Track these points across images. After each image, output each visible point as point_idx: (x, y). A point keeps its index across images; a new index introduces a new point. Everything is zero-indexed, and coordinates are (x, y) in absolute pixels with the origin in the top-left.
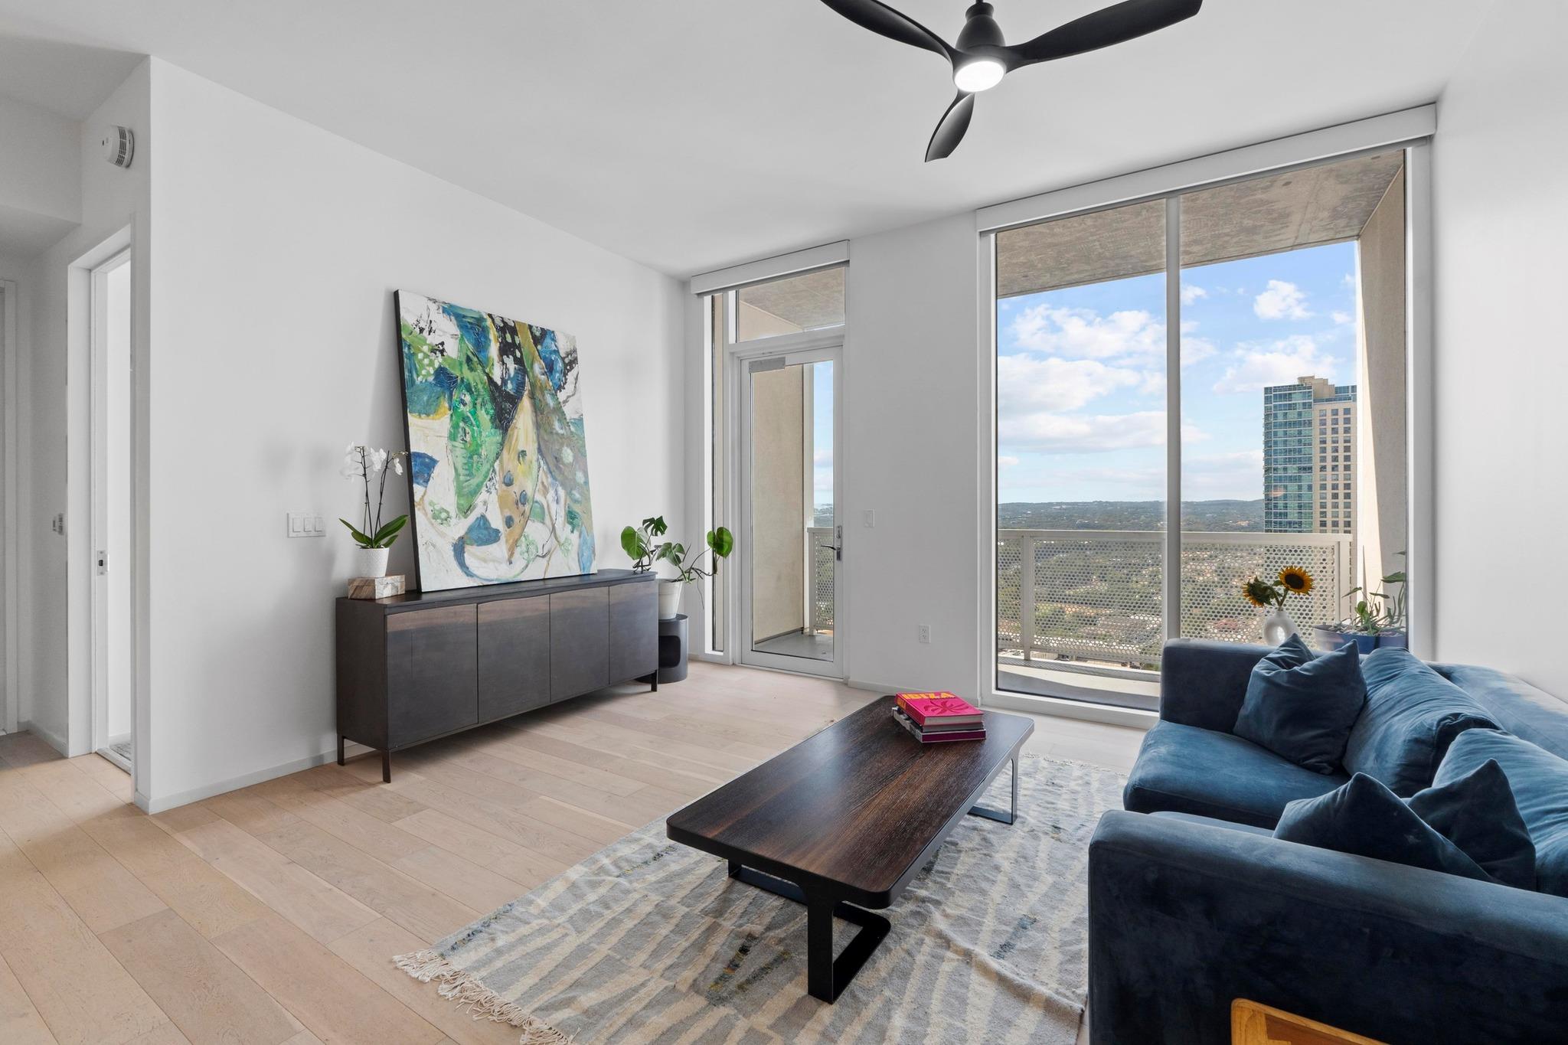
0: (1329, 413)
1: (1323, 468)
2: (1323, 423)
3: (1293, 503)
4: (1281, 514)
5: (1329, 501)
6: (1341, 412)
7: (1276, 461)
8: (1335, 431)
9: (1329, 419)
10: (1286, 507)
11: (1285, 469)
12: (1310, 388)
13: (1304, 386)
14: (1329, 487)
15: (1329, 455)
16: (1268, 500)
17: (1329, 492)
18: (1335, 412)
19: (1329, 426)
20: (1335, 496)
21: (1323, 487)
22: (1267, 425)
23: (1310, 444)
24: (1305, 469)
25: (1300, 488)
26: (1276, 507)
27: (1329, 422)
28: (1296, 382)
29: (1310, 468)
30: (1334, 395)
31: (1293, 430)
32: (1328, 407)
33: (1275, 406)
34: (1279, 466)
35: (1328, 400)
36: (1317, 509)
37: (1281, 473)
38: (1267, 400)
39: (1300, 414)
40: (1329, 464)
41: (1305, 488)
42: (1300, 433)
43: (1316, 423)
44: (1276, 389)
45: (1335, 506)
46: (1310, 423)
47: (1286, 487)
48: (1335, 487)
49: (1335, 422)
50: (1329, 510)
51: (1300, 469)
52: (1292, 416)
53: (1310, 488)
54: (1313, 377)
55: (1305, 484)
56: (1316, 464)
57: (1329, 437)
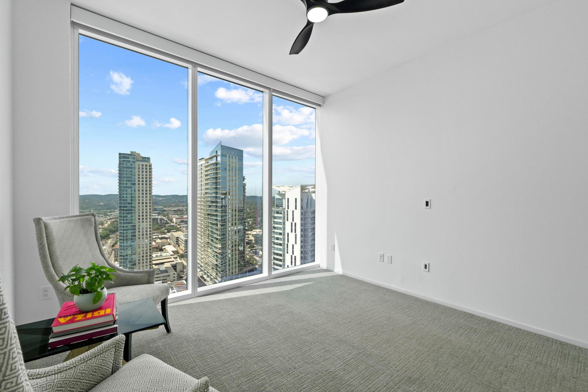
0: (141, 165)
1: (139, 184)
2: (139, 168)
3: (129, 196)
4: (125, 200)
5: (141, 195)
6: (144, 165)
7: (123, 180)
8: (143, 172)
9: (141, 167)
10: (127, 197)
11: (127, 184)
12: (135, 156)
13: (133, 154)
14: (141, 191)
15: (141, 179)
16: (120, 195)
17: (141, 192)
18: (143, 165)
19: (141, 170)
20: (143, 194)
21: (139, 191)
22: (120, 167)
23: (135, 175)
24: (133, 184)
25: (131, 190)
26: (123, 197)
27: (141, 168)
28: (130, 153)
29: (135, 184)
30: (142, 160)
31: (129, 170)
32: (141, 163)
33: (123, 160)
34: (124, 183)
35: (140, 161)
36: (137, 198)
37: (125, 185)
38: (120, 158)
39: (131, 165)
40: (141, 183)
41: (133, 191)
42: (131, 171)
43: (137, 168)
44: (123, 154)
45: (143, 197)
46: (135, 168)
47: (127, 190)
48: (143, 191)
49: (143, 169)
50: (141, 198)
51: (131, 184)
52: (129, 165)
53: (135, 191)
54: (135, 152)
55: (133, 189)
56: (137, 183)
57: (141, 173)
